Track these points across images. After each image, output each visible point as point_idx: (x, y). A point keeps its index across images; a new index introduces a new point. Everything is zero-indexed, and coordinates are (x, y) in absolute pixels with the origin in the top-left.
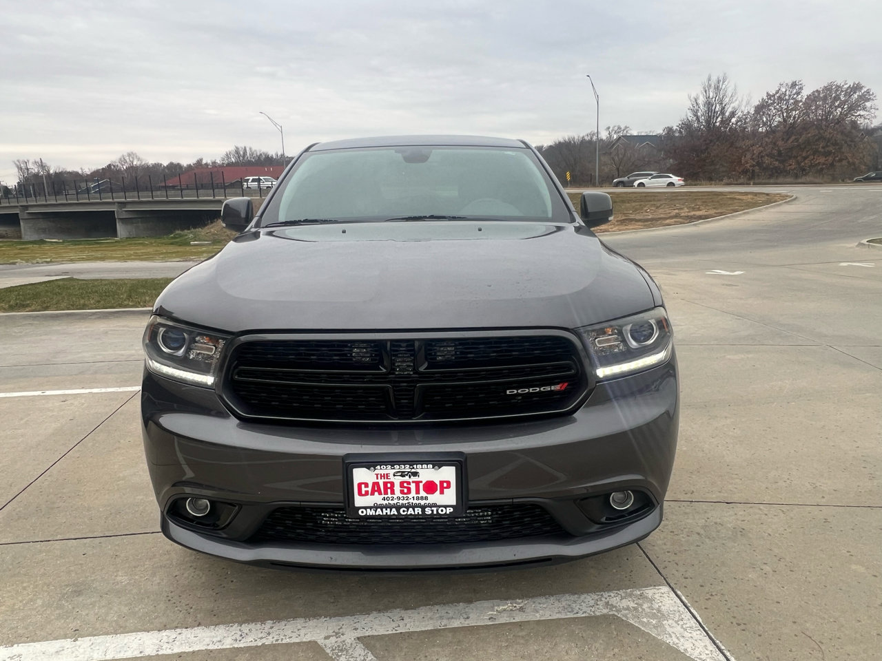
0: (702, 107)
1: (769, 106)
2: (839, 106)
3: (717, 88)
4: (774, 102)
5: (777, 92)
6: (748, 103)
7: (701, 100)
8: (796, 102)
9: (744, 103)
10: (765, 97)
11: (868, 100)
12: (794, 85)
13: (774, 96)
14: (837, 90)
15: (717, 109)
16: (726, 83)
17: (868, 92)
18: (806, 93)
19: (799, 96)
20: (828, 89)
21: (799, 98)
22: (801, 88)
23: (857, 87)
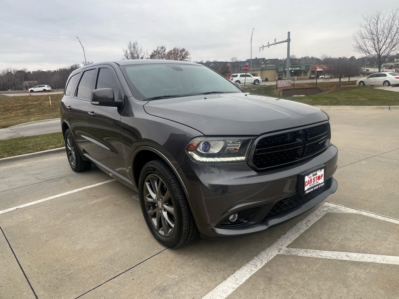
0: (129, 55)
1: (155, 55)
2: (179, 57)
3: (134, 47)
4: (157, 54)
5: (157, 50)
6: (147, 54)
7: (129, 52)
8: (164, 54)
9: (146, 54)
10: (153, 52)
11: (188, 55)
12: (162, 48)
13: (156, 51)
14: (177, 51)
15: (135, 56)
16: (137, 45)
17: (187, 52)
18: (167, 51)
19: (165, 52)
20: (174, 50)
21: (165, 53)
22: (165, 49)
23: (183, 50)
